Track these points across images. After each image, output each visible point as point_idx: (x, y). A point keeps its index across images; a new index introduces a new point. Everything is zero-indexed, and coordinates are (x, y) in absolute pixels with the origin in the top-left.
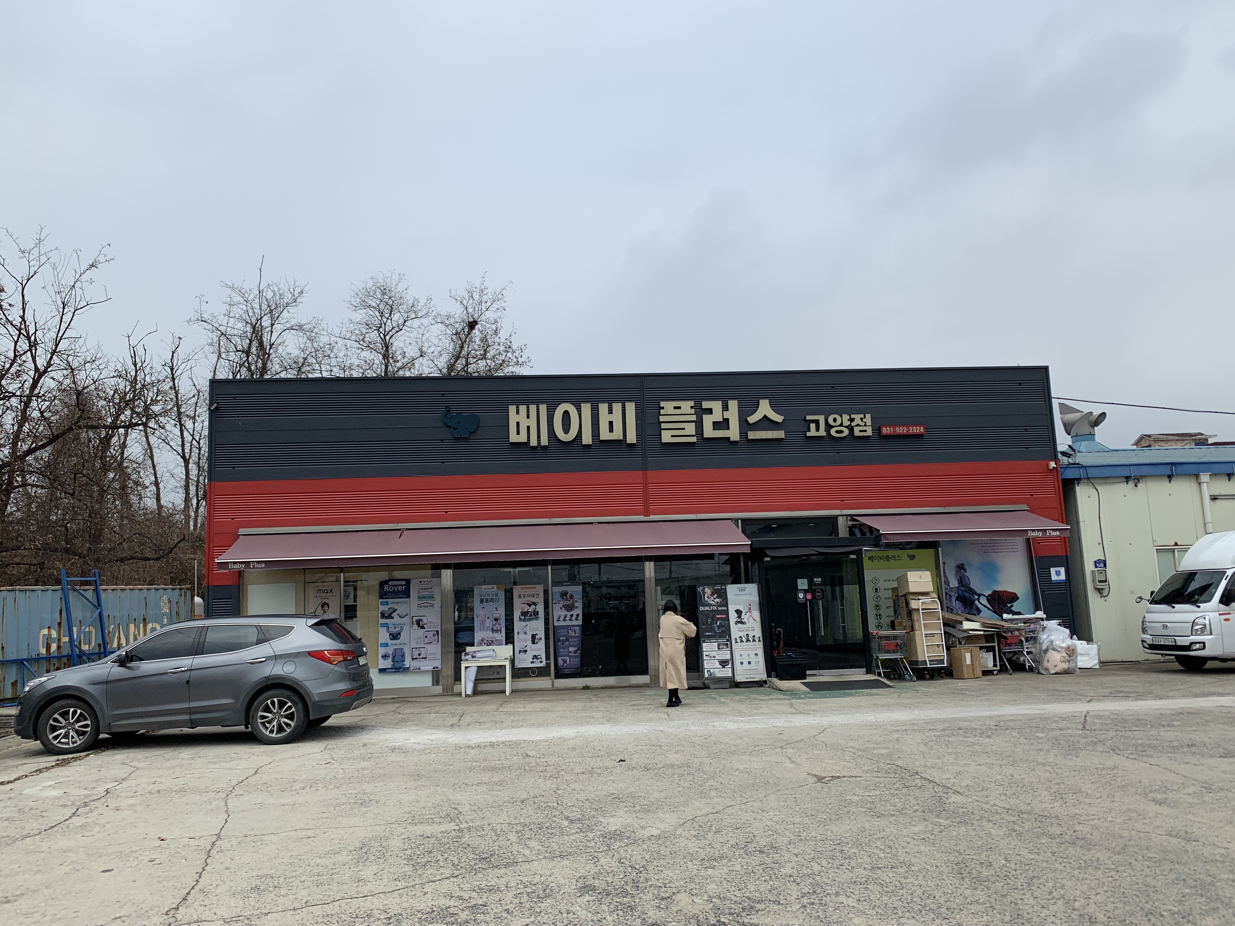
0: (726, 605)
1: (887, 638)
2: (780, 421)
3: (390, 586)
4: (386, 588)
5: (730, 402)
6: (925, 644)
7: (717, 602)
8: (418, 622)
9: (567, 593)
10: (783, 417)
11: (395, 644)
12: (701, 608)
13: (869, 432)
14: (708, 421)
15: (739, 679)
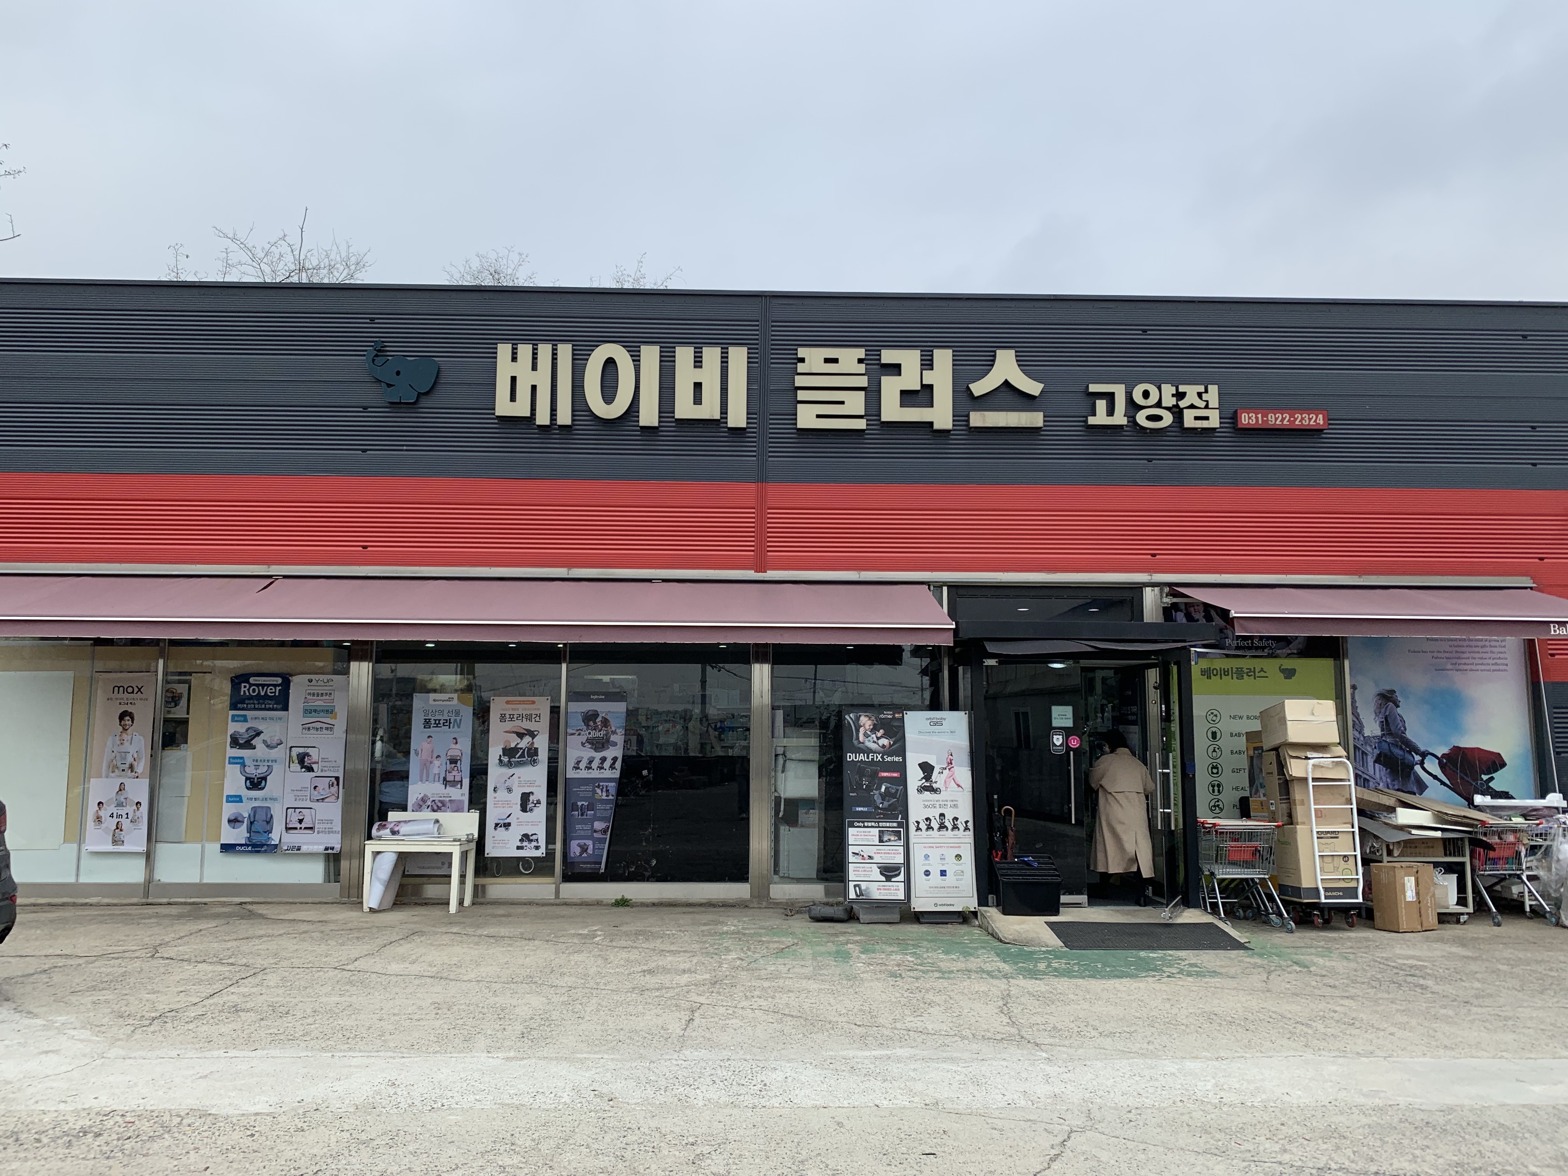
0: (902, 752)
1: (1236, 836)
2: (1037, 393)
3: (251, 685)
4: (244, 689)
5: (936, 352)
6: (1317, 854)
7: (884, 747)
8: (302, 759)
9: (596, 715)
10: (1042, 386)
11: (254, 798)
12: (850, 757)
13: (1214, 421)
14: (891, 387)
15: (918, 905)
